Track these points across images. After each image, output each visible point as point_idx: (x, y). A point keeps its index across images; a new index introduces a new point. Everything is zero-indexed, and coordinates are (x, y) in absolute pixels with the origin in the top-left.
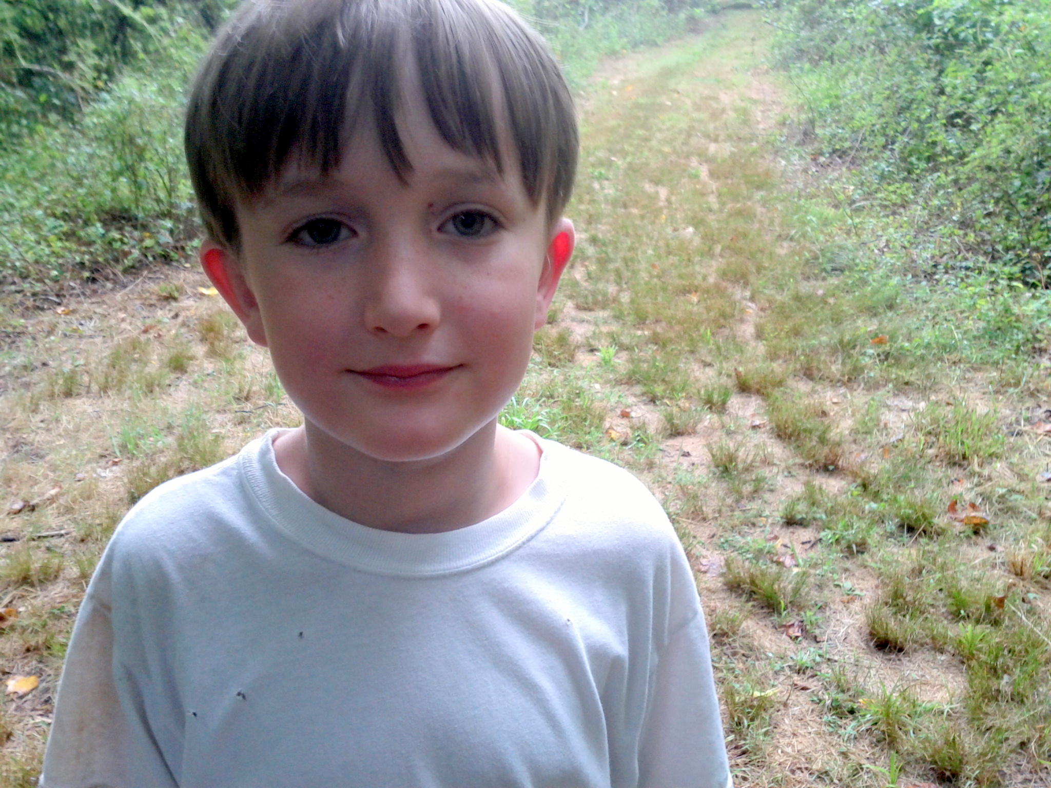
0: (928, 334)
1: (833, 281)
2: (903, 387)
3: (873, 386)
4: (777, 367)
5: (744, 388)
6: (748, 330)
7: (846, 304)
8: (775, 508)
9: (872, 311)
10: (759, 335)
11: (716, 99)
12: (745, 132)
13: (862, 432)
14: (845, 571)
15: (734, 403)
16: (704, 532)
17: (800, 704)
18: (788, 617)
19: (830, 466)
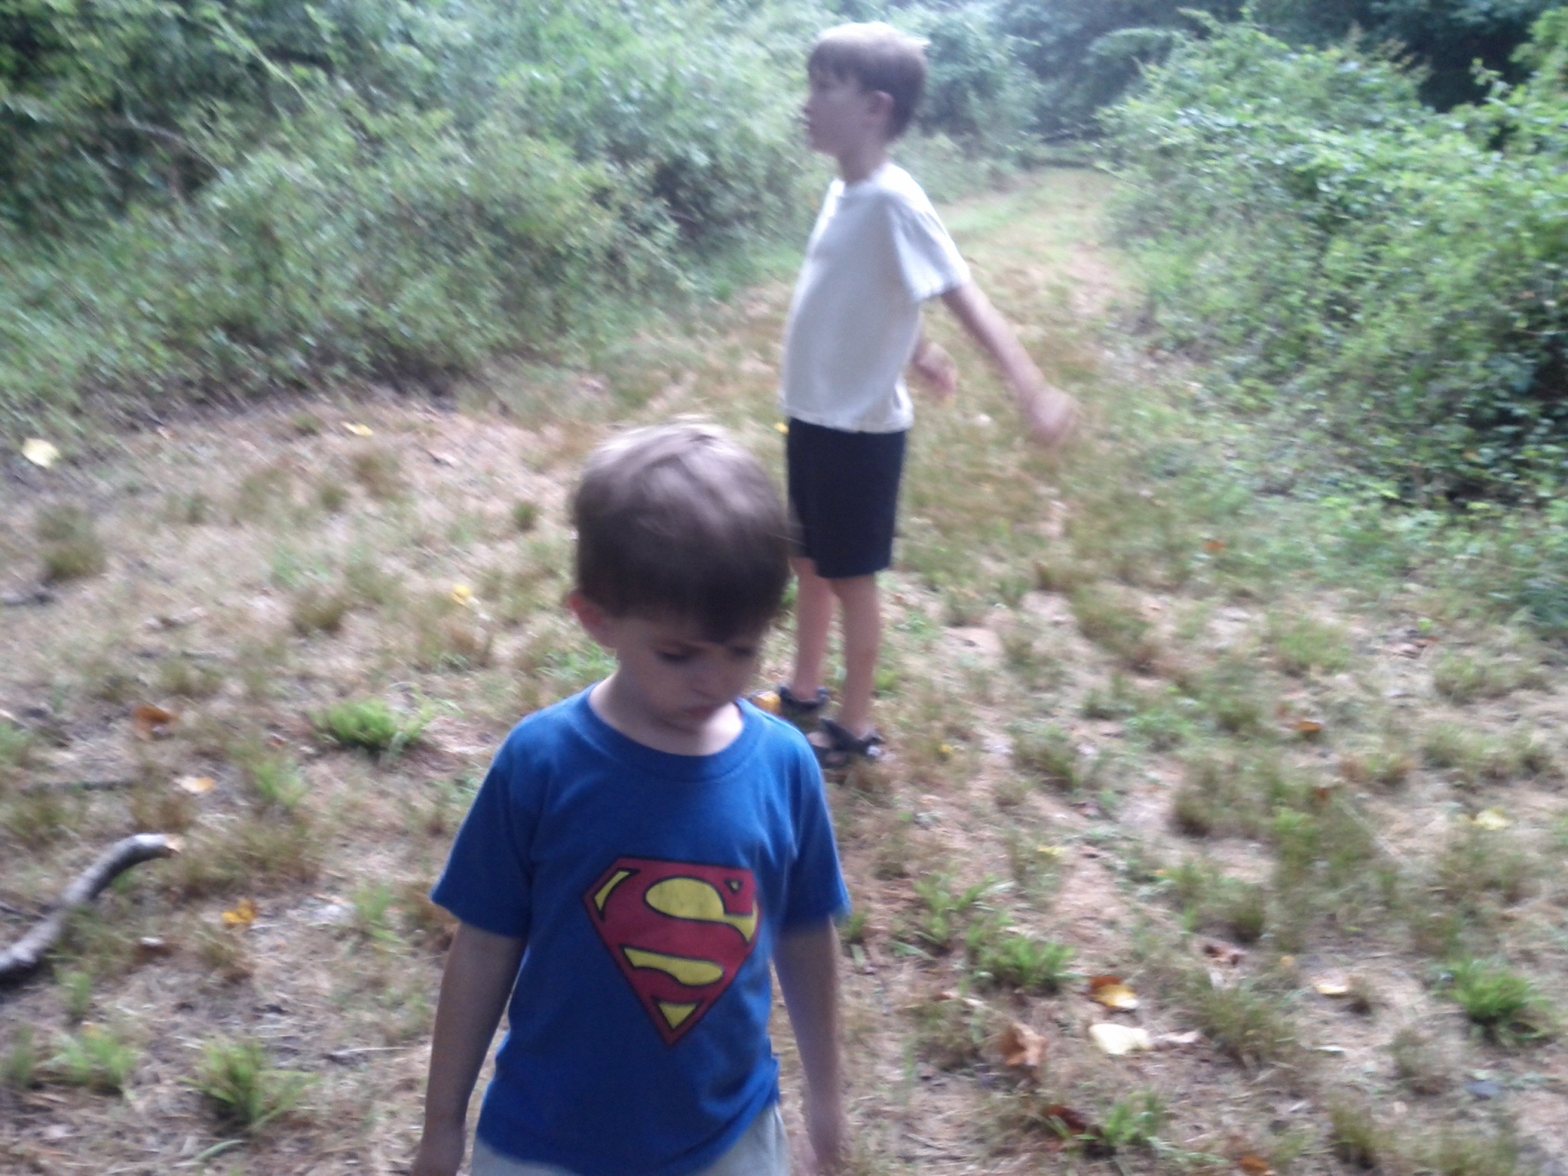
1: (1164, 484)
2: (1241, 597)
3: (1202, 593)
4: (1089, 565)
5: (1046, 584)
6: (1053, 528)
7: (1177, 507)
8: (1072, 701)
9: (1210, 519)
10: (1068, 532)
13: (1185, 637)
14: (1151, 762)
15: (1032, 599)
16: (989, 715)
17: (1091, 869)
18: (1083, 796)
19: (1142, 664)
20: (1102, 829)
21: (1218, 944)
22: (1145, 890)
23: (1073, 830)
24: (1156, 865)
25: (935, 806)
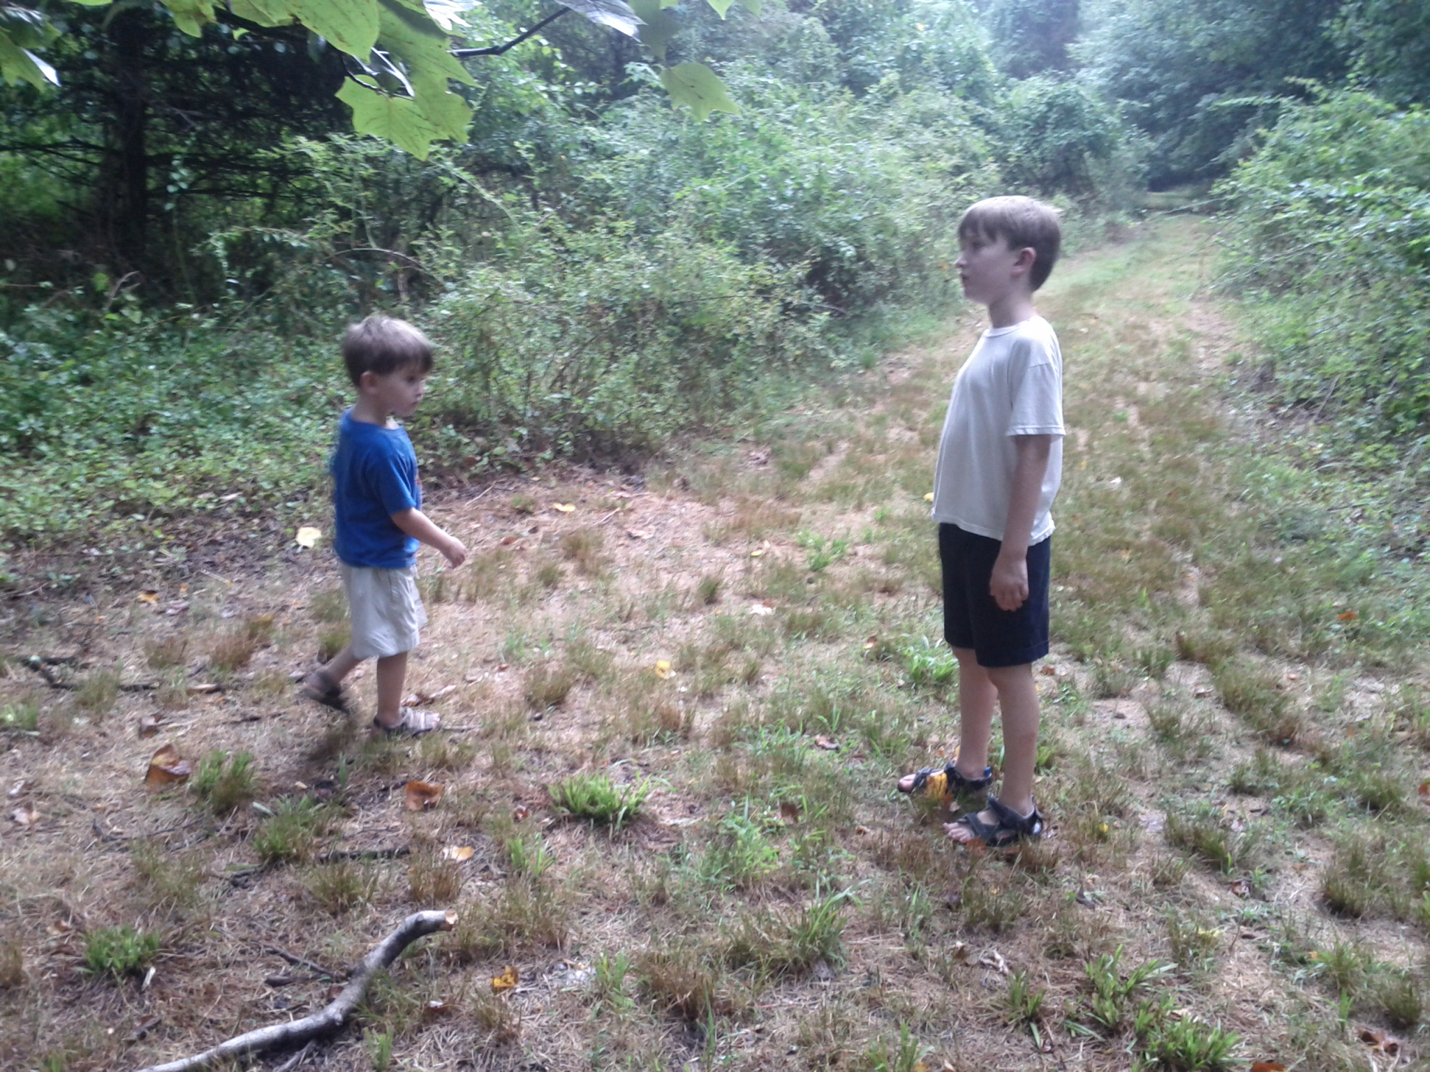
0: (1406, 615)
1: (1294, 549)
2: (1375, 668)
3: (1337, 664)
4: (1227, 636)
5: (1187, 655)
6: (1190, 595)
7: (1309, 574)
8: (1222, 776)
9: (1341, 586)
10: (1204, 601)
11: (1144, 328)
12: (1183, 372)
13: (1324, 709)
14: (1299, 839)
15: (1174, 669)
16: (1142, 791)
17: (1247, 950)
18: (1236, 874)
19: (1285, 740)
20: (1254, 909)
21: (1375, 1031)
22: (1300, 973)
23: (1228, 910)
24: (1310, 947)
25: (1097, 884)
